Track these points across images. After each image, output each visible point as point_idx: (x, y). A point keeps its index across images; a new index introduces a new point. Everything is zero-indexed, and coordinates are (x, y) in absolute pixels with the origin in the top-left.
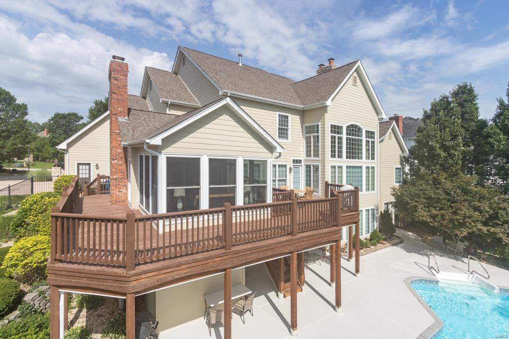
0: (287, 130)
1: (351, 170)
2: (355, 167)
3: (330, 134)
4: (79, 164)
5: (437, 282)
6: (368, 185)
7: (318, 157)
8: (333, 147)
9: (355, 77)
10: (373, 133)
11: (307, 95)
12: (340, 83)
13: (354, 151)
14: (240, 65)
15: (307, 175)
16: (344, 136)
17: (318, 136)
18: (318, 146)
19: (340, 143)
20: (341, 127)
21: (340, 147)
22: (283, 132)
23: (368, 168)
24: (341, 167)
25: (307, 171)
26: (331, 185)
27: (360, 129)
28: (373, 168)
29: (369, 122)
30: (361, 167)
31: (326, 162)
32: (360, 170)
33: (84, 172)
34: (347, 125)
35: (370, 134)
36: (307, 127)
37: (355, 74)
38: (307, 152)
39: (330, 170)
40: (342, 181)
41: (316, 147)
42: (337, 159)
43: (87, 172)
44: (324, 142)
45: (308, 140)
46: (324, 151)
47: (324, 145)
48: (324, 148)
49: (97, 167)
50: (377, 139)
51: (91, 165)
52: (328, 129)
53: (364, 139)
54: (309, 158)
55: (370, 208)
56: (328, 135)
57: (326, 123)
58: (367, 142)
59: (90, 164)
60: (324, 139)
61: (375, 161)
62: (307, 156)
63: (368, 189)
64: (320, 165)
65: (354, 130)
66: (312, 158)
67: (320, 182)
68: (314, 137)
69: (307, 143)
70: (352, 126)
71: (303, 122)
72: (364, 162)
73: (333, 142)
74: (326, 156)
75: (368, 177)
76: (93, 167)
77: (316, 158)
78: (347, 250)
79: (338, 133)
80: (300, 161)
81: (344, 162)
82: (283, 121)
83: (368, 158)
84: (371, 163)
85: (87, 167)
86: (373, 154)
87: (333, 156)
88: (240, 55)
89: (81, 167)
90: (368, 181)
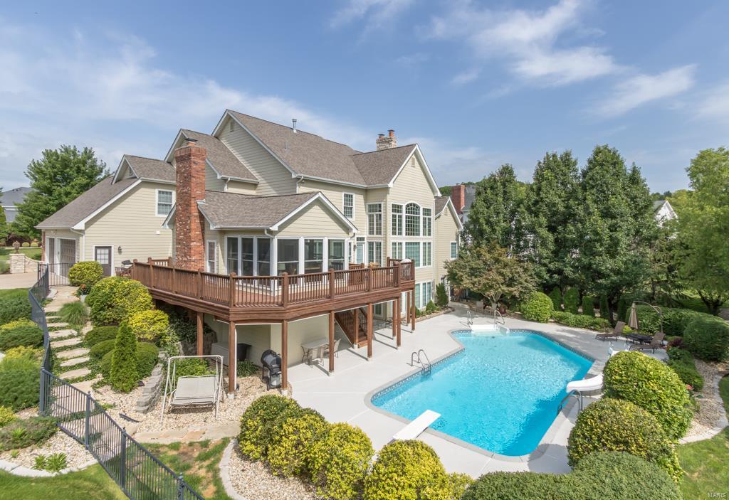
0: (351, 208)
1: (410, 246)
2: (414, 243)
3: (391, 213)
4: (97, 248)
5: (471, 331)
6: (425, 260)
7: (380, 234)
8: (394, 225)
9: (413, 159)
10: (429, 210)
11: (369, 173)
12: (401, 166)
13: (412, 229)
14: (295, 131)
15: (370, 252)
16: (404, 214)
17: (380, 215)
18: (380, 224)
19: (400, 221)
20: (401, 206)
21: (400, 225)
22: (348, 212)
23: (425, 244)
24: (400, 244)
25: (370, 248)
26: (392, 260)
27: (418, 207)
28: (429, 243)
29: (426, 200)
30: (419, 243)
31: (388, 238)
32: (417, 246)
33: (103, 257)
34: (406, 204)
35: (427, 212)
36: (370, 206)
37: (414, 156)
38: (370, 229)
39: (391, 247)
40: (401, 257)
41: (379, 225)
42: (397, 236)
43: (107, 257)
44: (386, 221)
45: (371, 217)
46: (386, 229)
47: (386, 223)
48: (386, 226)
49: (120, 250)
50: (433, 216)
51: (112, 248)
52: (390, 208)
53: (421, 216)
54: (371, 236)
55: (427, 282)
56: (390, 213)
57: (388, 203)
58: (424, 219)
59: (110, 247)
60: (386, 218)
61: (432, 237)
62: (370, 234)
63: (425, 264)
64: (382, 242)
65: (412, 208)
66: (375, 235)
67: (382, 257)
68: (377, 215)
69: (370, 221)
70: (411, 204)
71: (366, 201)
72: (421, 239)
73: (394, 220)
74: (388, 234)
75: (425, 252)
76: (114, 251)
77: (379, 236)
78: (406, 319)
79: (398, 212)
80: (363, 239)
81: (404, 239)
82: (348, 199)
83: (424, 234)
84: (427, 239)
85: (107, 251)
86: (430, 231)
87: (394, 233)
88: (294, 121)
89: (99, 251)
90: (424, 256)
